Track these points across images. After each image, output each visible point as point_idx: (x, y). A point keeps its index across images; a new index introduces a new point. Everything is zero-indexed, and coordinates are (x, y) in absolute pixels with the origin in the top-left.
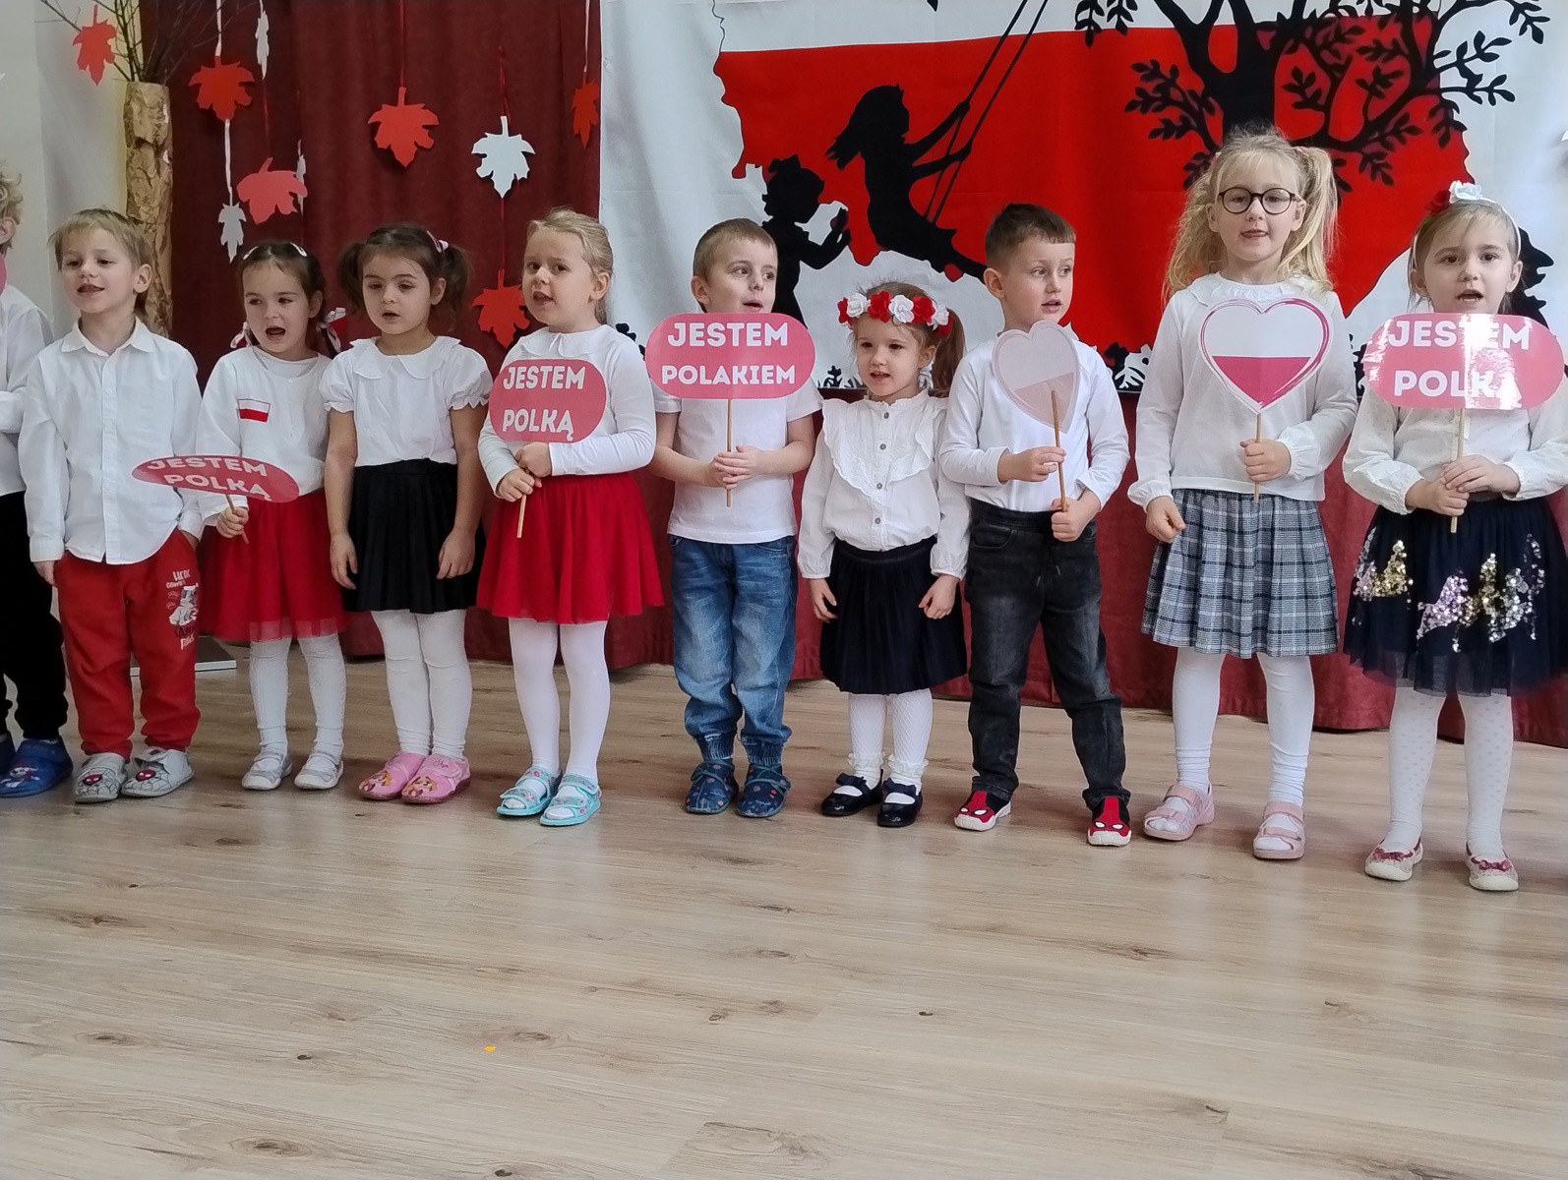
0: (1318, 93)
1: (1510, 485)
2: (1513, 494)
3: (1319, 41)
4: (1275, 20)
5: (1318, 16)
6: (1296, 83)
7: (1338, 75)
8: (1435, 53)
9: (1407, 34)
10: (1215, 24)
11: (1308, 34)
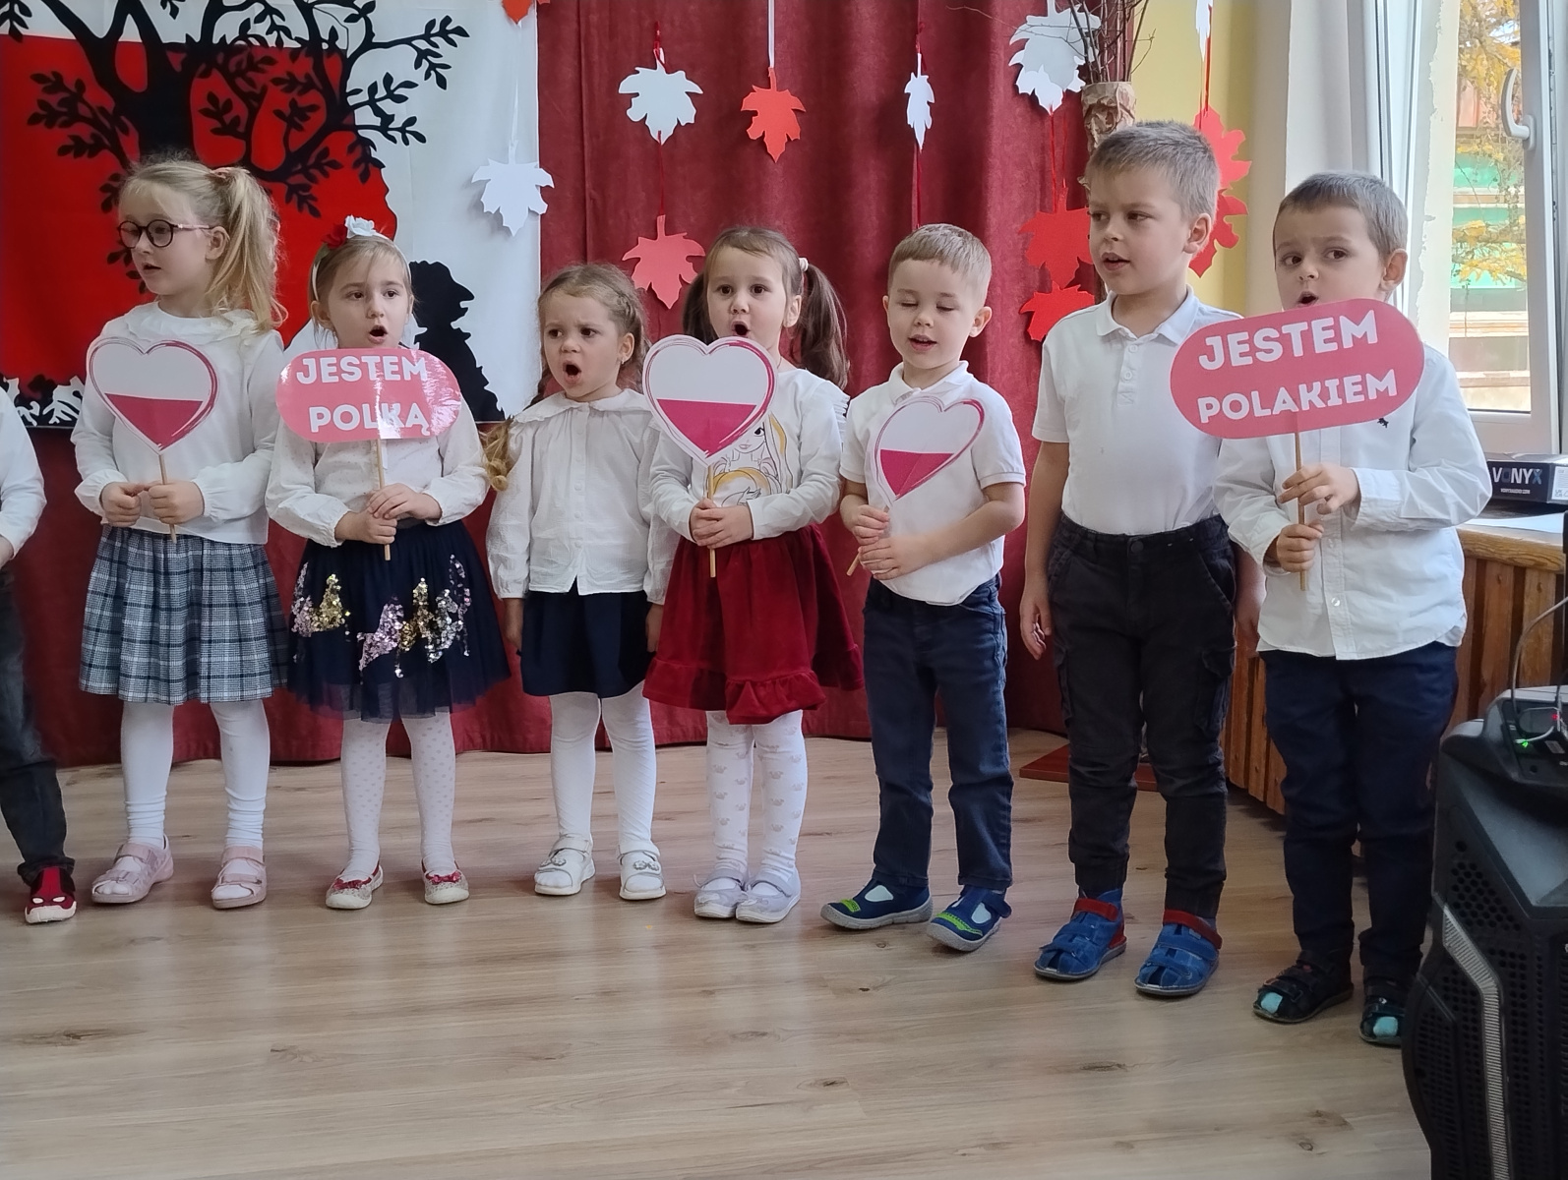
0: (236, 120)
1: (432, 512)
2: (436, 519)
3: (232, 67)
4: (184, 41)
5: (229, 42)
6: (211, 108)
7: (255, 104)
8: (348, 91)
9: (318, 67)
10: (120, 40)
11: (220, 58)
